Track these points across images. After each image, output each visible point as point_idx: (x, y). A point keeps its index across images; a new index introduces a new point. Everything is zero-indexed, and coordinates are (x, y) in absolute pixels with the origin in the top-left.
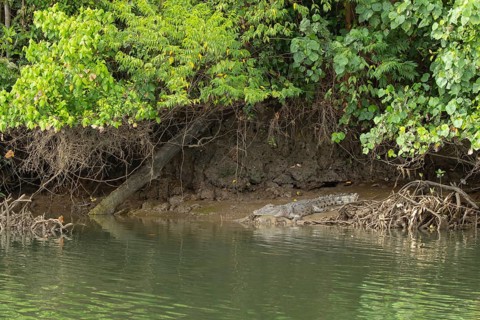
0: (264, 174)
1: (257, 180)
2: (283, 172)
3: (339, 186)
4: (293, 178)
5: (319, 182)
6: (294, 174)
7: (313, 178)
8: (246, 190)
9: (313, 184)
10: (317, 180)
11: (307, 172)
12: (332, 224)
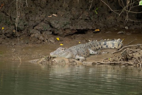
0: (26, 23)
1: (21, 27)
2: (42, 21)
3: (89, 33)
4: (51, 26)
5: (73, 30)
6: (53, 23)
7: (68, 26)
8: (13, 36)
9: (68, 32)
10: (71, 28)
11: (63, 21)
12: (115, 64)
